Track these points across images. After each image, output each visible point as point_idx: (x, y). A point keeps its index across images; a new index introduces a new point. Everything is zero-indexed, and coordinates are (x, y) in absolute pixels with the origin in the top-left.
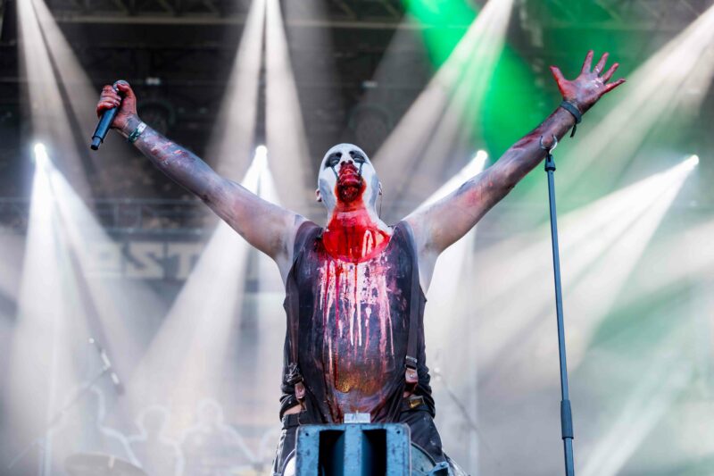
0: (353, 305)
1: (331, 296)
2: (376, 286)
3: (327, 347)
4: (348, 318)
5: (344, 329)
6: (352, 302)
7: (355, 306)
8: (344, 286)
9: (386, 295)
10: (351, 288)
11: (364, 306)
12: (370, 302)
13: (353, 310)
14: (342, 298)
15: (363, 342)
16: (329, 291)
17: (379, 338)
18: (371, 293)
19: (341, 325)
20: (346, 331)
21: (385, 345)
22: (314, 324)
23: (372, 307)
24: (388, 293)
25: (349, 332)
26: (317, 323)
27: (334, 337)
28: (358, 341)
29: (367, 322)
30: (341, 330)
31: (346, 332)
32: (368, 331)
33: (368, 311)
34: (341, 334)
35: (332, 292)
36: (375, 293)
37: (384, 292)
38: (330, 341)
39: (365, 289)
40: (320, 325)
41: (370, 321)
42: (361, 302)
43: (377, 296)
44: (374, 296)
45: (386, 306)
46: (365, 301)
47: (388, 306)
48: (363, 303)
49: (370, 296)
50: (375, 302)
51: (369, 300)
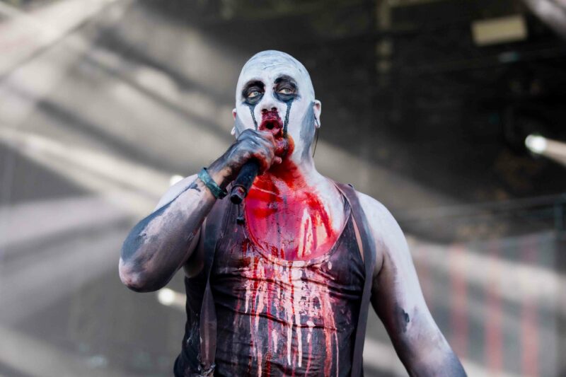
0: (290, 317)
1: (261, 300)
2: (318, 295)
3: (256, 363)
5: (280, 341)
6: (289, 312)
7: (294, 317)
8: (279, 290)
9: (330, 307)
10: (288, 294)
11: (303, 318)
12: (313, 312)
13: (290, 323)
14: (276, 305)
15: (303, 362)
16: (257, 293)
17: (324, 359)
18: (311, 304)
19: (275, 336)
20: (281, 344)
21: (330, 367)
22: (236, 330)
23: (314, 320)
24: (333, 304)
25: (285, 346)
26: (240, 329)
27: (265, 350)
28: (297, 361)
29: (309, 337)
30: (276, 343)
31: (282, 346)
32: (311, 348)
33: (310, 323)
34: (276, 348)
35: (262, 296)
36: (316, 303)
37: (328, 302)
38: (260, 355)
39: (303, 298)
40: (245, 332)
41: (312, 335)
42: (300, 313)
43: (319, 308)
44: (316, 307)
45: (331, 320)
46: (306, 313)
47: (333, 319)
48: (303, 314)
49: (311, 306)
50: (317, 314)
51: (310, 312)
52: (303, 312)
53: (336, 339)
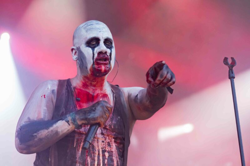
0: (97, 150)
2: (109, 141)
4: (94, 156)
5: (91, 162)
7: (99, 151)
9: (115, 147)
11: (104, 151)
12: (107, 150)
13: (97, 153)
18: (107, 143)
19: (89, 160)
20: (92, 163)
29: (106, 161)
30: (89, 163)
33: (107, 155)
36: (109, 144)
37: (114, 145)
39: (103, 142)
42: (102, 148)
43: (110, 147)
44: (109, 146)
45: (116, 153)
46: (104, 148)
47: (117, 153)
48: (103, 149)
49: (107, 146)
50: (110, 150)
51: (106, 148)
52: (103, 148)
53: (119, 163)
